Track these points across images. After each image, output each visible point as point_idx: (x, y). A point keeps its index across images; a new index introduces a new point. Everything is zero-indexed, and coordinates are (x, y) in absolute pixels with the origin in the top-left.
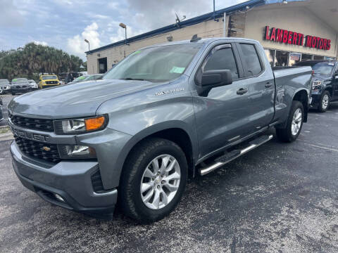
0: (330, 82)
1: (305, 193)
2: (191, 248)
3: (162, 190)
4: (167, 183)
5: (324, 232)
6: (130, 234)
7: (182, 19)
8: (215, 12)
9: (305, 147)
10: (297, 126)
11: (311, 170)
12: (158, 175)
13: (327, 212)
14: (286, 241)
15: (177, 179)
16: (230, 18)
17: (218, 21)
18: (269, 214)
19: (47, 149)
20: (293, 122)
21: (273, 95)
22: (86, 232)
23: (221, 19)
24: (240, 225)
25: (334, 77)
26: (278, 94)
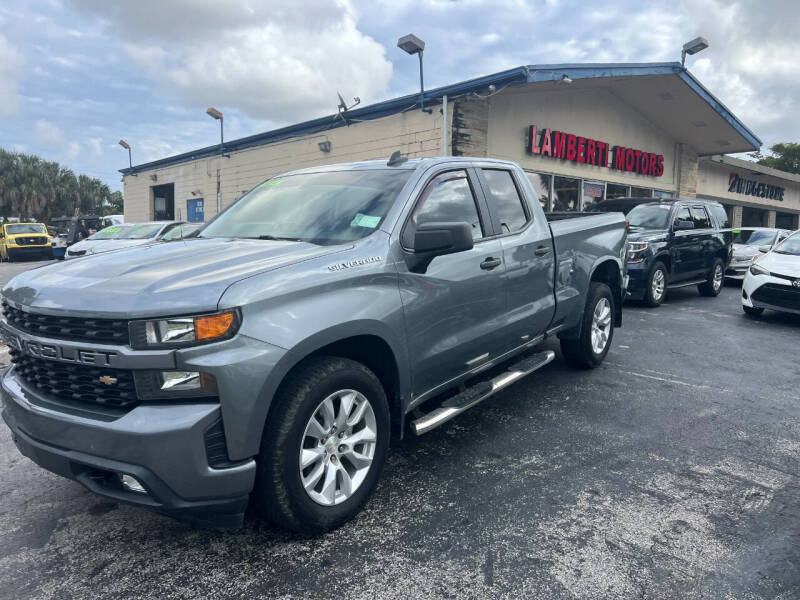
0: (664, 244)
1: (621, 465)
2: (407, 575)
3: (340, 466)
4: (350, 450)
5: (658, 534)
6: (278, 559)
7: (352, 106)
8: (424, 94)
9: (621, 378)
10: (603, 335)
11: (633, 423)
12: (332, 433)
13: (663, 499)
14: (587, 552)
15: (369, 442)
16: (456, 108)
17: (430, 112)
18: (553, 507)
19: (109, 380)
20: (595, 326)
21: (552, 270)
22: (181, 559)
23: (436, 109)
24: (499, 530)
25: (672, 233)
26: (561, 269)
